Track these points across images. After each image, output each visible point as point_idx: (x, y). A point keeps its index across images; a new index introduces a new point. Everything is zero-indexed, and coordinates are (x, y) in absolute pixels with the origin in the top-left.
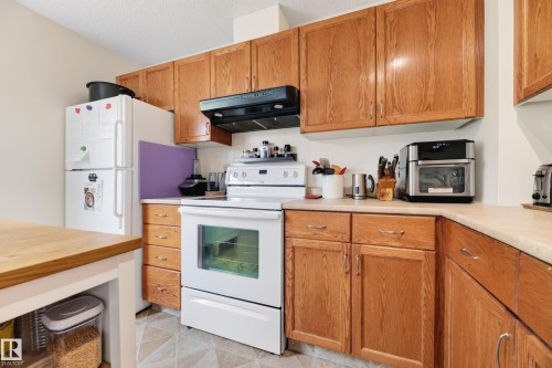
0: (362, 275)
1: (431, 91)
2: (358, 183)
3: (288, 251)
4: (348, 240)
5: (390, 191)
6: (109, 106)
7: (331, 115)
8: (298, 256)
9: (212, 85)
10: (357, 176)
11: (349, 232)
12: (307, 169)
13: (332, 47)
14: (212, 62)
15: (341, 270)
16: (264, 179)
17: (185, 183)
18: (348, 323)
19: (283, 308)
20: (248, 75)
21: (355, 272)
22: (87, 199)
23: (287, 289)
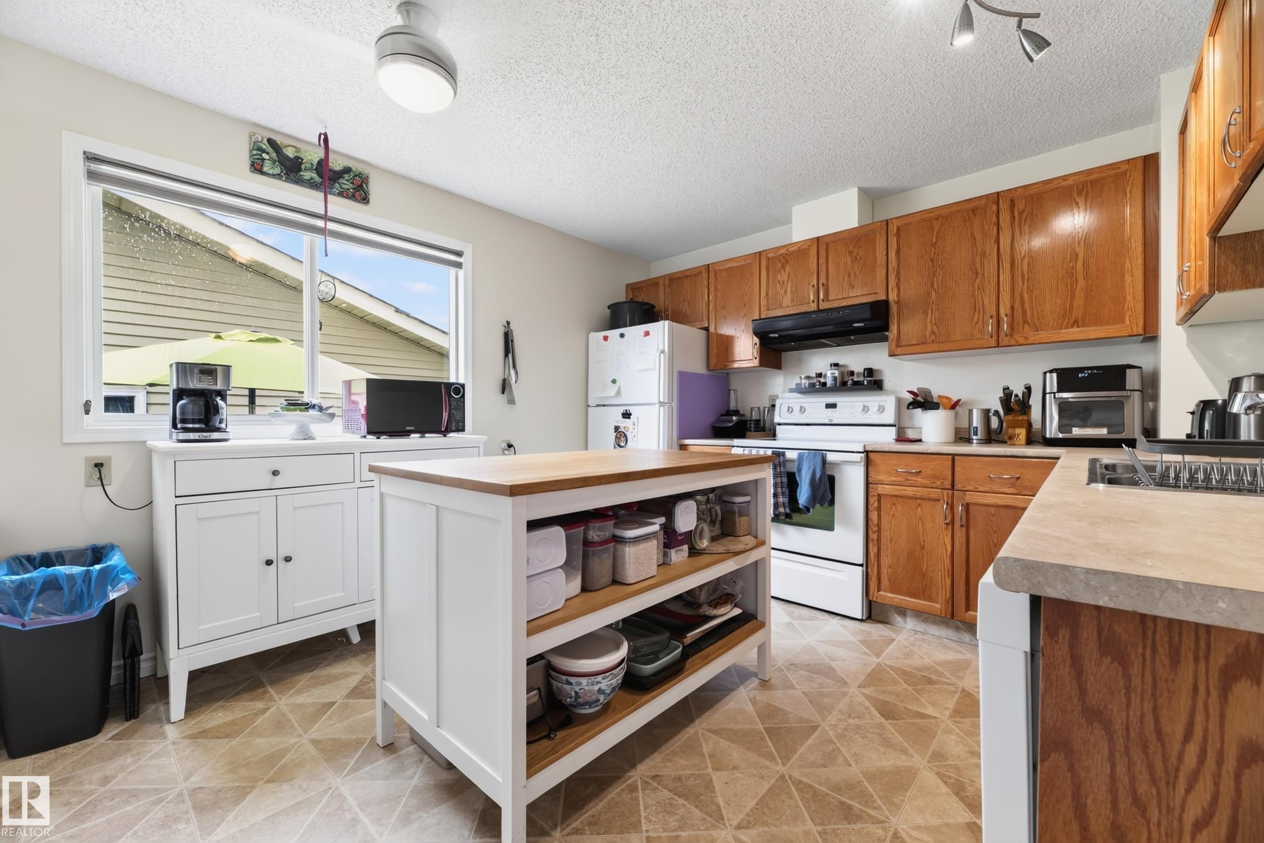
0: (967, 526)
1: (1079, 301)
2: (977, 421)
3: (873, 500)
4: (950, 487)
5: (1022, 432)
6: (647, 334)
7: (933, 333)
8: (885, 505)
9: (763, 294)
10: (975, 412)
11: (950, 478)
12: (899, 401)
13: (934, 245)
14: (764, 264)
15: (940, 520)
16: (835, 416)
17: (718, 420)
18: (948, 582)
19: (866, 565)
20: (815, 282)
21: (957, 524)
22: (617, 438)
23: (871, 544)
